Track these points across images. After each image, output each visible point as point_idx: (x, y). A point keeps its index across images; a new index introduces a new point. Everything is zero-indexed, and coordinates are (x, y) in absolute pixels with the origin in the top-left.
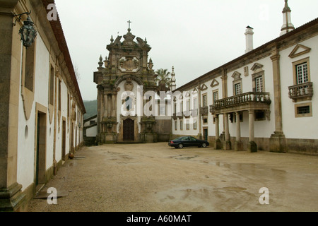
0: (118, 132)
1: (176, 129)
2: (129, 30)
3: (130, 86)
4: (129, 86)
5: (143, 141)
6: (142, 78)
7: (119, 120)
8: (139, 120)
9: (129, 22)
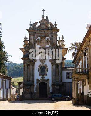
2: (43, 17)
7: (36, 83)
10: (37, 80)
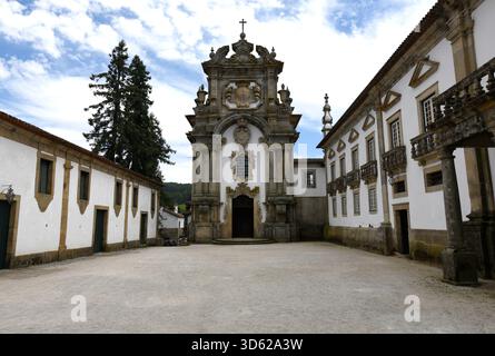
0: (222, 221)
1: (335, 215)
2: (243, 36)
3: (246, 134)
4: (242, 135)
5: (269, 239)
6: (266, 118)
7: (223, 197)
8: (261, 198)
9: (243, 22)
10: (229, 190)
